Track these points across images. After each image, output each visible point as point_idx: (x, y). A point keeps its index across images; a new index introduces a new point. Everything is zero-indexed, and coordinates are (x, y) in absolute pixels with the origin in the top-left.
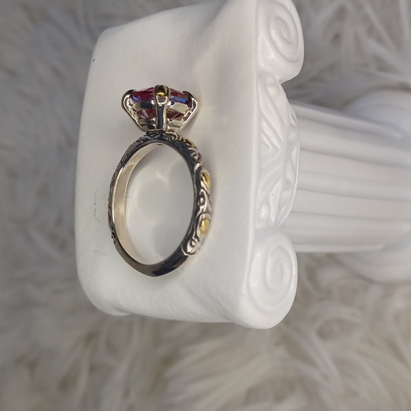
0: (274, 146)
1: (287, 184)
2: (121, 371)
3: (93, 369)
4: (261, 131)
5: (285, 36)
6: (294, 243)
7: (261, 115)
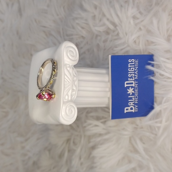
0: (68, 81)
1: (73, 90)
2: (78, 151)
3: (69, 151)
4: (64, 78)
5: (72, 55)
6: (76, 105)
7: (65, 74)
